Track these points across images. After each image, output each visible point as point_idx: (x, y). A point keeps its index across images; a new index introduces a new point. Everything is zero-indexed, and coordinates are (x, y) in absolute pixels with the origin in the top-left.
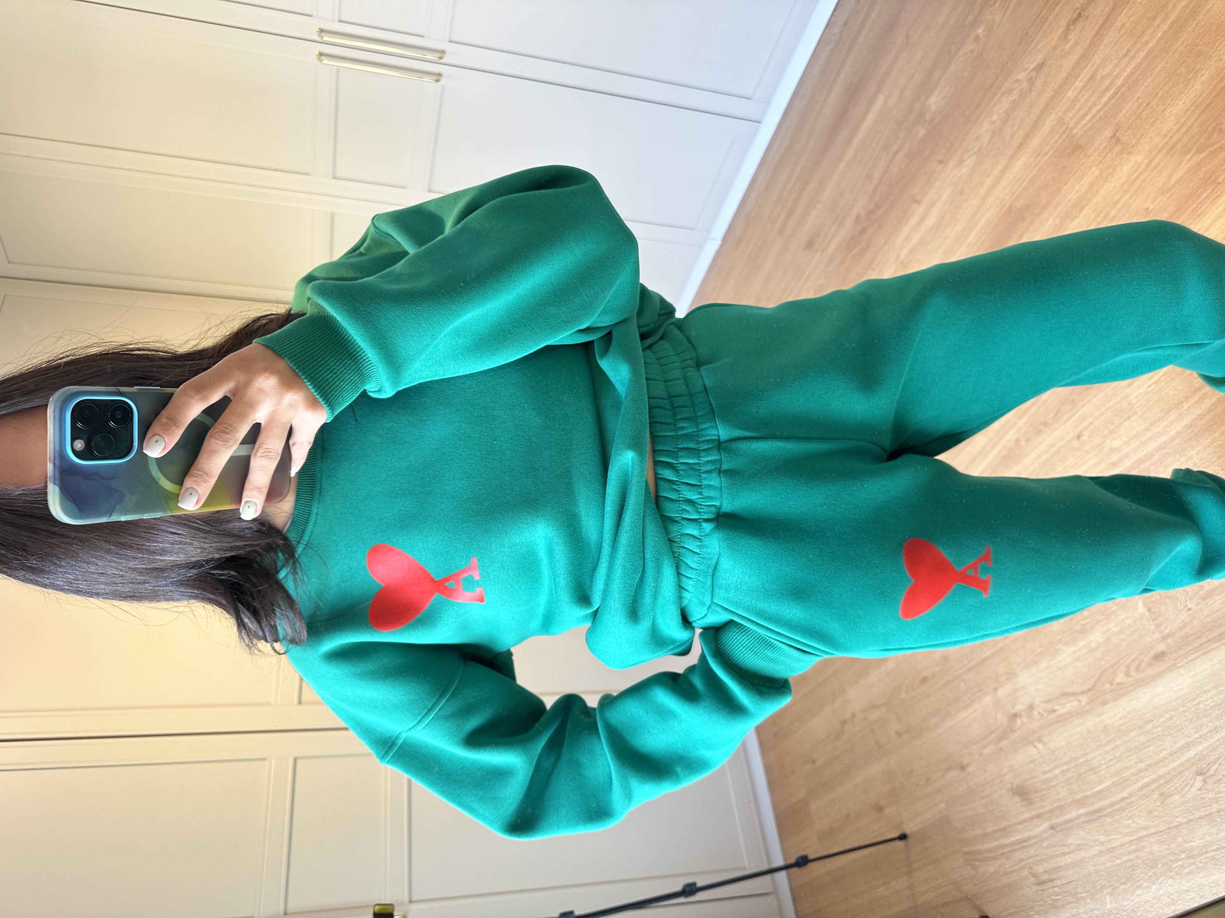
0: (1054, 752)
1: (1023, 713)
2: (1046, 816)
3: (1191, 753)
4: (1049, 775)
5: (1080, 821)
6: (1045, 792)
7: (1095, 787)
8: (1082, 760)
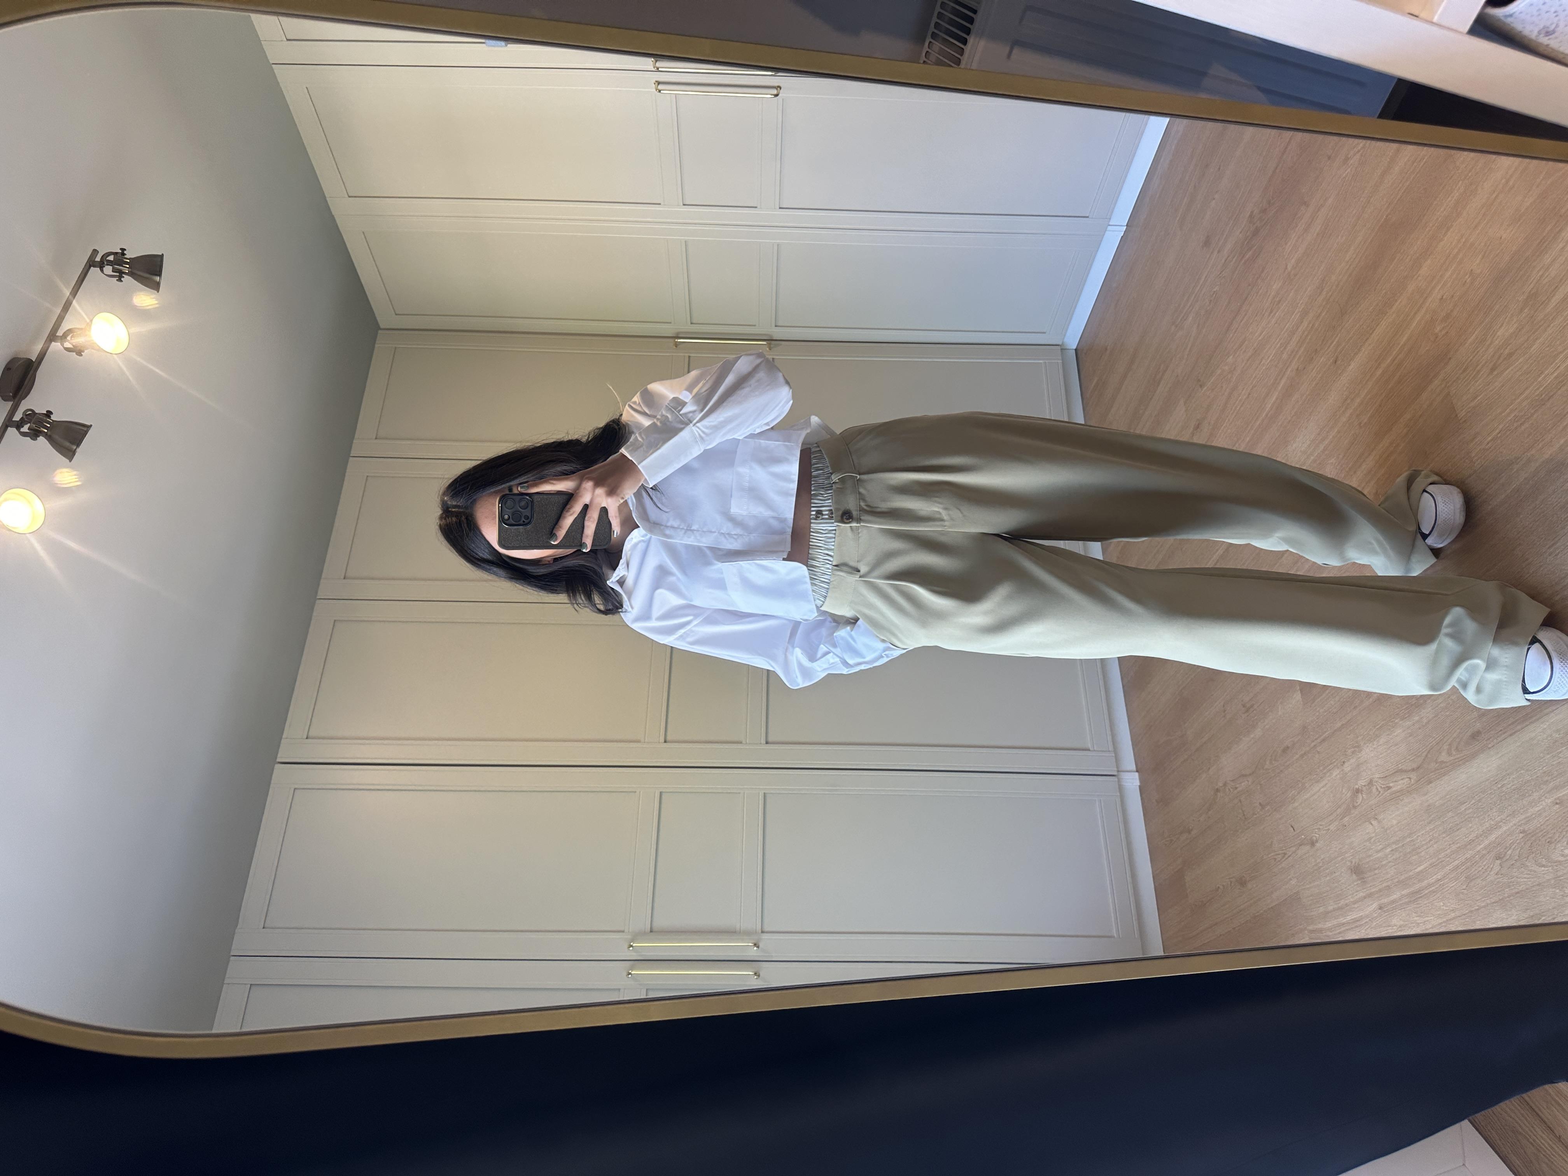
0: (1386, 831)
1: (1364, 789)
2: (1376, 896)
3: (1492, 837)
4: (1379, 855)
5: (1403, 902)
6: (1376, 871)
7: (1416, 869)
8: (1408, 840)
